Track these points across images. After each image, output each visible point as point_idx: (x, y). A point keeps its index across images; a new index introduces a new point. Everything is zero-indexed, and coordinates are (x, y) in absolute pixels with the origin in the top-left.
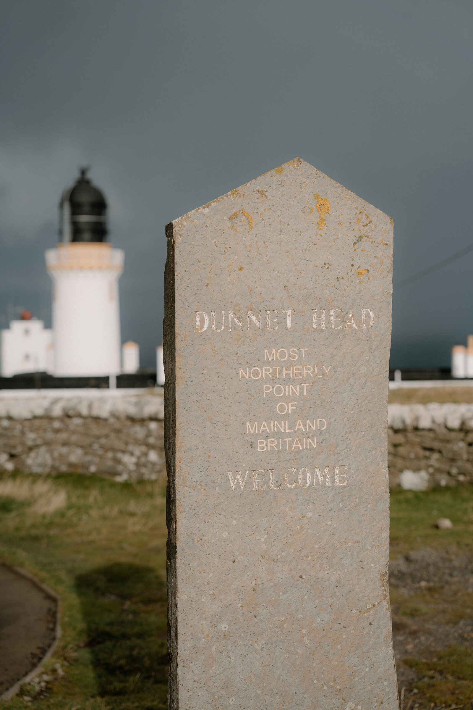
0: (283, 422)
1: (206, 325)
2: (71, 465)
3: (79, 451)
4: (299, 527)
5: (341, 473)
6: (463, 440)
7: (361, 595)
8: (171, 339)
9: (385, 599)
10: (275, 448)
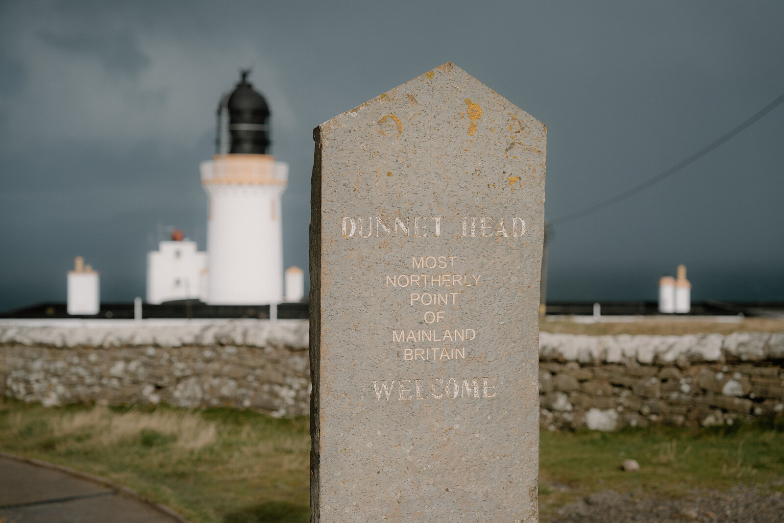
0: (430, 331)
1: (353, 231)
2: (223, 399)
3: (232, 384)
4: (445, 439)
5: (489, 385)
6: (656, 376)
7: (509, 510)
8: (317, 244)
9: (533, 515)
10: (422, 357)
